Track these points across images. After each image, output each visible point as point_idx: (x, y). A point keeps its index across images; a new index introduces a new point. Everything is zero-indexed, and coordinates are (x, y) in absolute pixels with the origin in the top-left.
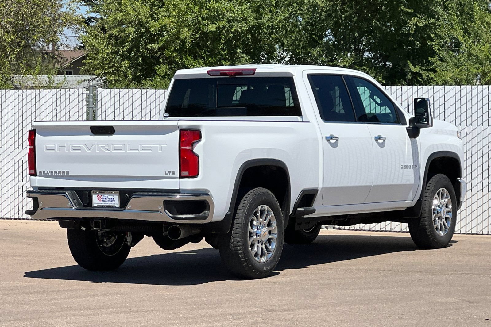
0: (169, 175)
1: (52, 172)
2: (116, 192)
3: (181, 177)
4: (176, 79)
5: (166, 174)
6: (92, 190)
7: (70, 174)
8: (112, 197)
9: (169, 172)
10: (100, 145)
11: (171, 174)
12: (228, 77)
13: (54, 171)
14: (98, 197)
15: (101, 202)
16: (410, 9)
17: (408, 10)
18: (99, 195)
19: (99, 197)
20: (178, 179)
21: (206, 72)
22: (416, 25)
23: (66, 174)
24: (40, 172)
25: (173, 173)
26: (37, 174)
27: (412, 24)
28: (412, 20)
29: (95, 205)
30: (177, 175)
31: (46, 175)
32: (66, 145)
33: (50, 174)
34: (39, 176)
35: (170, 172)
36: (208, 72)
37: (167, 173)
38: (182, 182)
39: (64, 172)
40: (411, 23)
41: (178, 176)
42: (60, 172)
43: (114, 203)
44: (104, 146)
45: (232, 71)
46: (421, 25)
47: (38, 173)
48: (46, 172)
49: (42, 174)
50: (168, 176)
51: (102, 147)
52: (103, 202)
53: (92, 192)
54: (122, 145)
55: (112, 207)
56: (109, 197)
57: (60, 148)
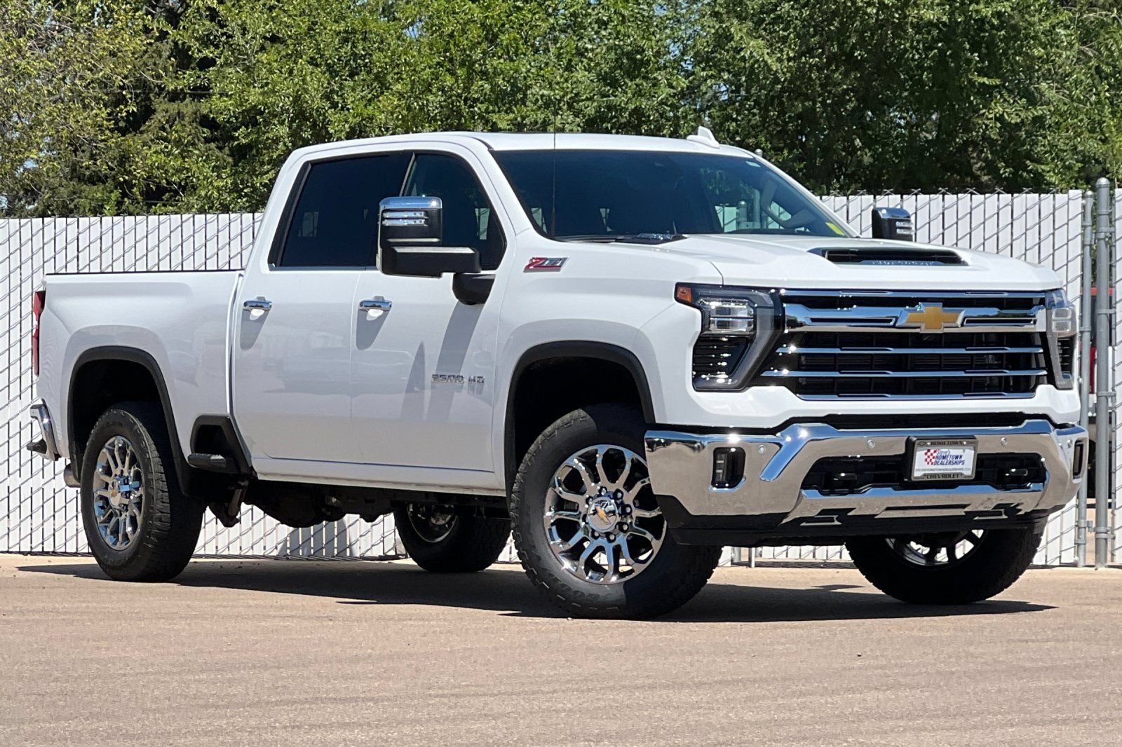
16: (989, 77)
17: (985, 80)
22: (1000, 119)
27: (991, 119)
28: (990, 109)
40: (990, 116)
46: (1015, 120)
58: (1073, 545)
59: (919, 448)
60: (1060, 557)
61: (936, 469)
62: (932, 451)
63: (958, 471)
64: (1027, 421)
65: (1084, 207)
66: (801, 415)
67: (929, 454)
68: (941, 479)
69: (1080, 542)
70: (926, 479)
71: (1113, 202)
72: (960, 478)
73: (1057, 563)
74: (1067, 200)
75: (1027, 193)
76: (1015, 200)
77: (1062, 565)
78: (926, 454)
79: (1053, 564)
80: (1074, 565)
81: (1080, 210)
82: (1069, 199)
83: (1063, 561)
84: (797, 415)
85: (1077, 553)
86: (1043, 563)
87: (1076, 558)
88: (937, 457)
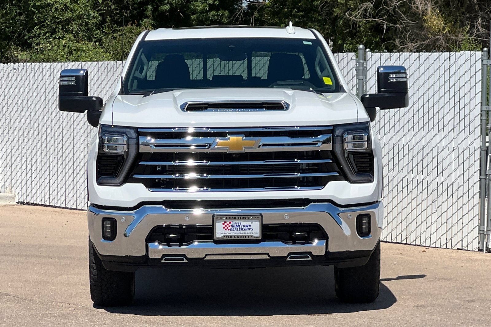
59: (217, 221)
61: (233, 233)
62: (228, 223)
63: (249, 234)
64: (312, 203)
66: (148, 200)
67: (226, 224)
68: (236, 238)
70: (225, 239)
72: (250, 238)
78: (223, 224)
84: (145, 200)
88: (232, 226)
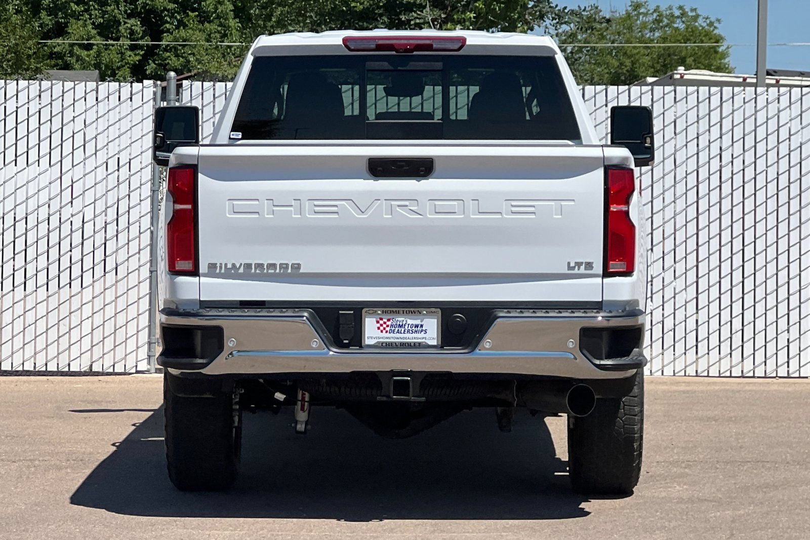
0: (579, 270)
1: (248, 266)
2: (433, 310)
3: (607, 274)
4: (258, 55)
5: (570, 268)
6: (362, 308)
7: (302, 271)
8: (418, 322)
9: (579, 264)
10: (393, 203)
11: (583, 267)
12: (394, 53)
13: (253, 262)
14: (378, 322)
15: (388, 335)
18: (381, 319)
19: (381, 322)
20: (601, 279)
21: (341, 43)
23: (289, 271)
24: (212, 266)
25: (589, 265)
26: (201, 271)
29: (368, 341)
30: (598, 268)
31: (231, 273)
32: (293, 203)
33: (241, 270)
34: (205, 275)
35: (582, 263)
36: (345, 40)
37: (572, 265)
38: (608, 284)
39: (284, 266)
41: (601, 272)
42: (273, 266)
43: (425, 336)
44: (407, 203)
45: (406, 42)
47: (203, 268)
48: (229, 266)
49: (218, 271)
50: (576, 271)
51: (398, 206)
52: (392, 335)
53: (364, 311)
54: (455, 203)
55: (419, 346)
56: (410, 322)
57: (275, 208)
58: (147, 357)
60: (136, 366)
65: (155, 93)
69: (151, 354)
71: (181, 90)
73: (134, 371)
74: (141, 88)
75: (109, 82)
76: (99, 87)
77: (138, 372)
79: (130, 372)
80: (148, 371)
81: (152, 96)
82: (143, 87)
83: (138, 369)
85: (149, 363)
86: (123, 371)
87: (149, 367)
